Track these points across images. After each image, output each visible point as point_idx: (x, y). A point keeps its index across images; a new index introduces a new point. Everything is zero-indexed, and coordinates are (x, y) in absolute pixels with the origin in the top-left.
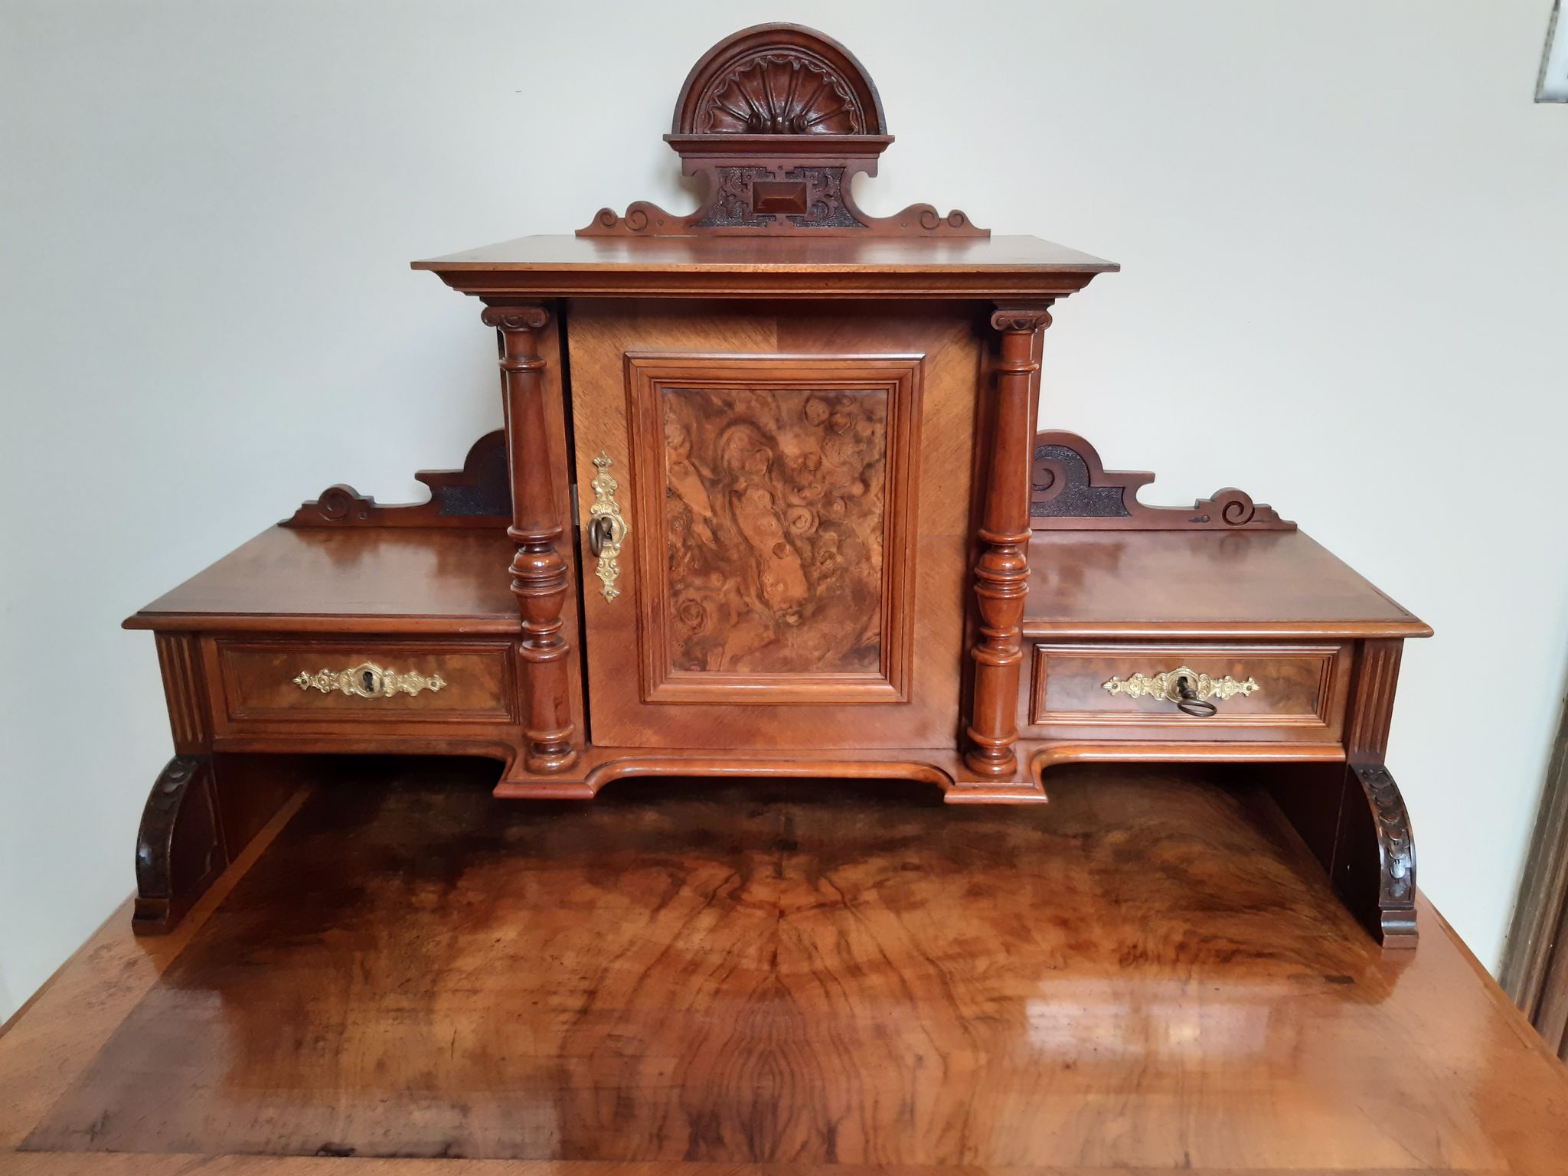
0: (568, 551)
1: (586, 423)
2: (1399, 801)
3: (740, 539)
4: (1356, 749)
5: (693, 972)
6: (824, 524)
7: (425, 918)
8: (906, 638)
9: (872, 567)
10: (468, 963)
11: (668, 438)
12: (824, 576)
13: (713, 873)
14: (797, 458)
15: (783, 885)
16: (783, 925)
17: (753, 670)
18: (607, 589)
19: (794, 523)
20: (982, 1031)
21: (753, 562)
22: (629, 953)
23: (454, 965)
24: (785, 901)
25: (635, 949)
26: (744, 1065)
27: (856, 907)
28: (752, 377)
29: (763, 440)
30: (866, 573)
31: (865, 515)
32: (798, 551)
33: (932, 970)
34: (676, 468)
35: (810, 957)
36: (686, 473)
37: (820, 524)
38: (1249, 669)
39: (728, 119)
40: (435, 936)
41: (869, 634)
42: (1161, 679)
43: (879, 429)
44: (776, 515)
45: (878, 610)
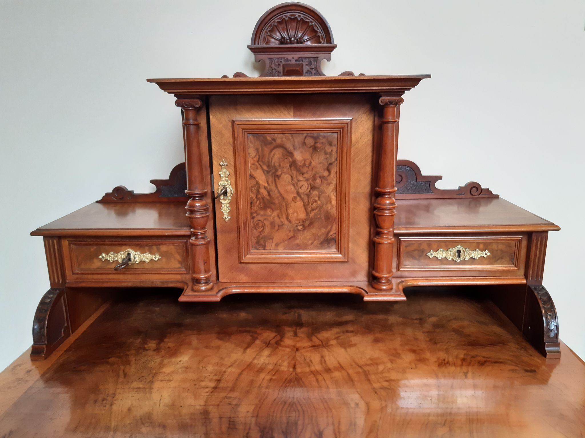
0: (209, 201)
1: (217, 149)
2: (550, 298)
3: (279, 195)
4: (531, 279)
5: (261, 372)
6: (313, 188)
7: (151, 353)
8: (346, 234)
9: (332, 206)
10: (167, 370)
11: (250, 154)
12: (313, 210)
13: (269, 335)
14: (301, 161)
15: (298, 339)
16: (298, 354)
17: (285, 249)
18: (225, 216)
19: (301, 188)
20: (383, 393)
21: (284, 204)
22: (234, 365)
23: (161, 371)
24: (298, 345)
25: (237, 363)
26: (283, 408)
27: (328, 346)
28: (283, 128)
29: (288, 154)
30: (329, 208)
31: (329, 184)
32: (302, 199)
33: (360, 370)
34: (253, 166)
35: (309, 366)
36: (257, 168)
37: (311, 188)
38: (486, 246)
39: (273, 40)
40: (154, 360)
41: (331, 233)
42: (450, 251)
43: (334, 149)
44: (293, 185)
45: (335, 223)
